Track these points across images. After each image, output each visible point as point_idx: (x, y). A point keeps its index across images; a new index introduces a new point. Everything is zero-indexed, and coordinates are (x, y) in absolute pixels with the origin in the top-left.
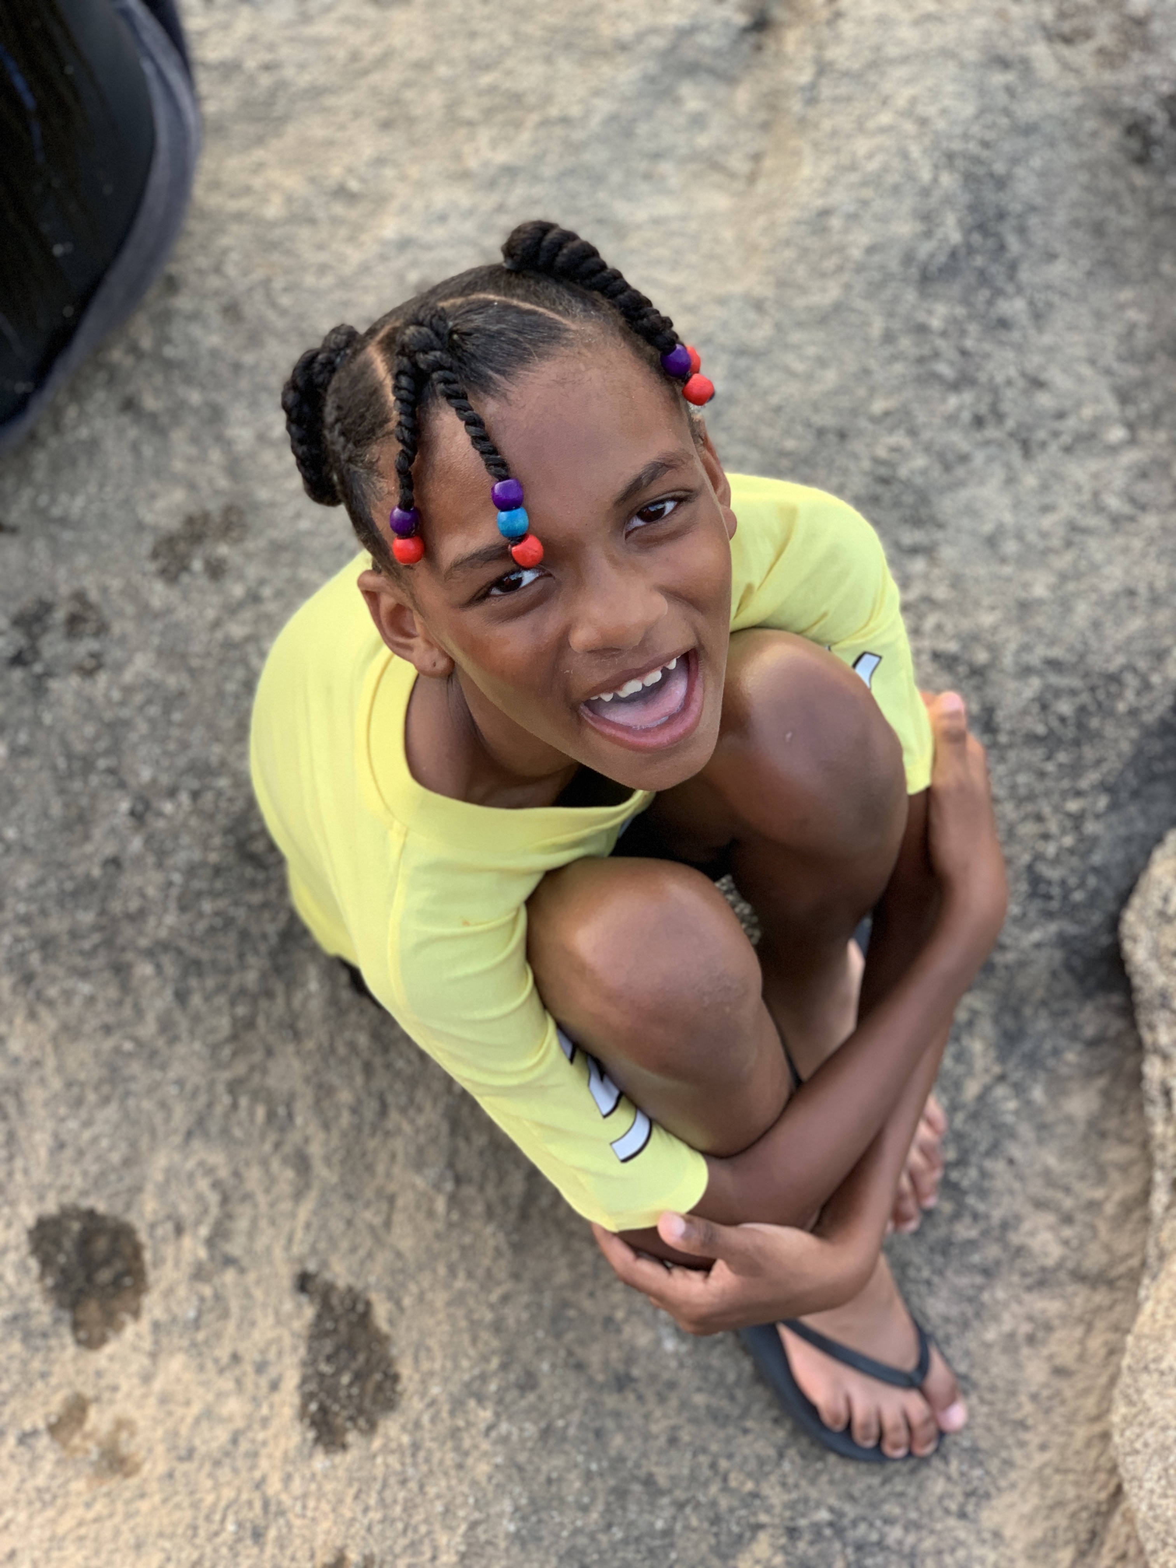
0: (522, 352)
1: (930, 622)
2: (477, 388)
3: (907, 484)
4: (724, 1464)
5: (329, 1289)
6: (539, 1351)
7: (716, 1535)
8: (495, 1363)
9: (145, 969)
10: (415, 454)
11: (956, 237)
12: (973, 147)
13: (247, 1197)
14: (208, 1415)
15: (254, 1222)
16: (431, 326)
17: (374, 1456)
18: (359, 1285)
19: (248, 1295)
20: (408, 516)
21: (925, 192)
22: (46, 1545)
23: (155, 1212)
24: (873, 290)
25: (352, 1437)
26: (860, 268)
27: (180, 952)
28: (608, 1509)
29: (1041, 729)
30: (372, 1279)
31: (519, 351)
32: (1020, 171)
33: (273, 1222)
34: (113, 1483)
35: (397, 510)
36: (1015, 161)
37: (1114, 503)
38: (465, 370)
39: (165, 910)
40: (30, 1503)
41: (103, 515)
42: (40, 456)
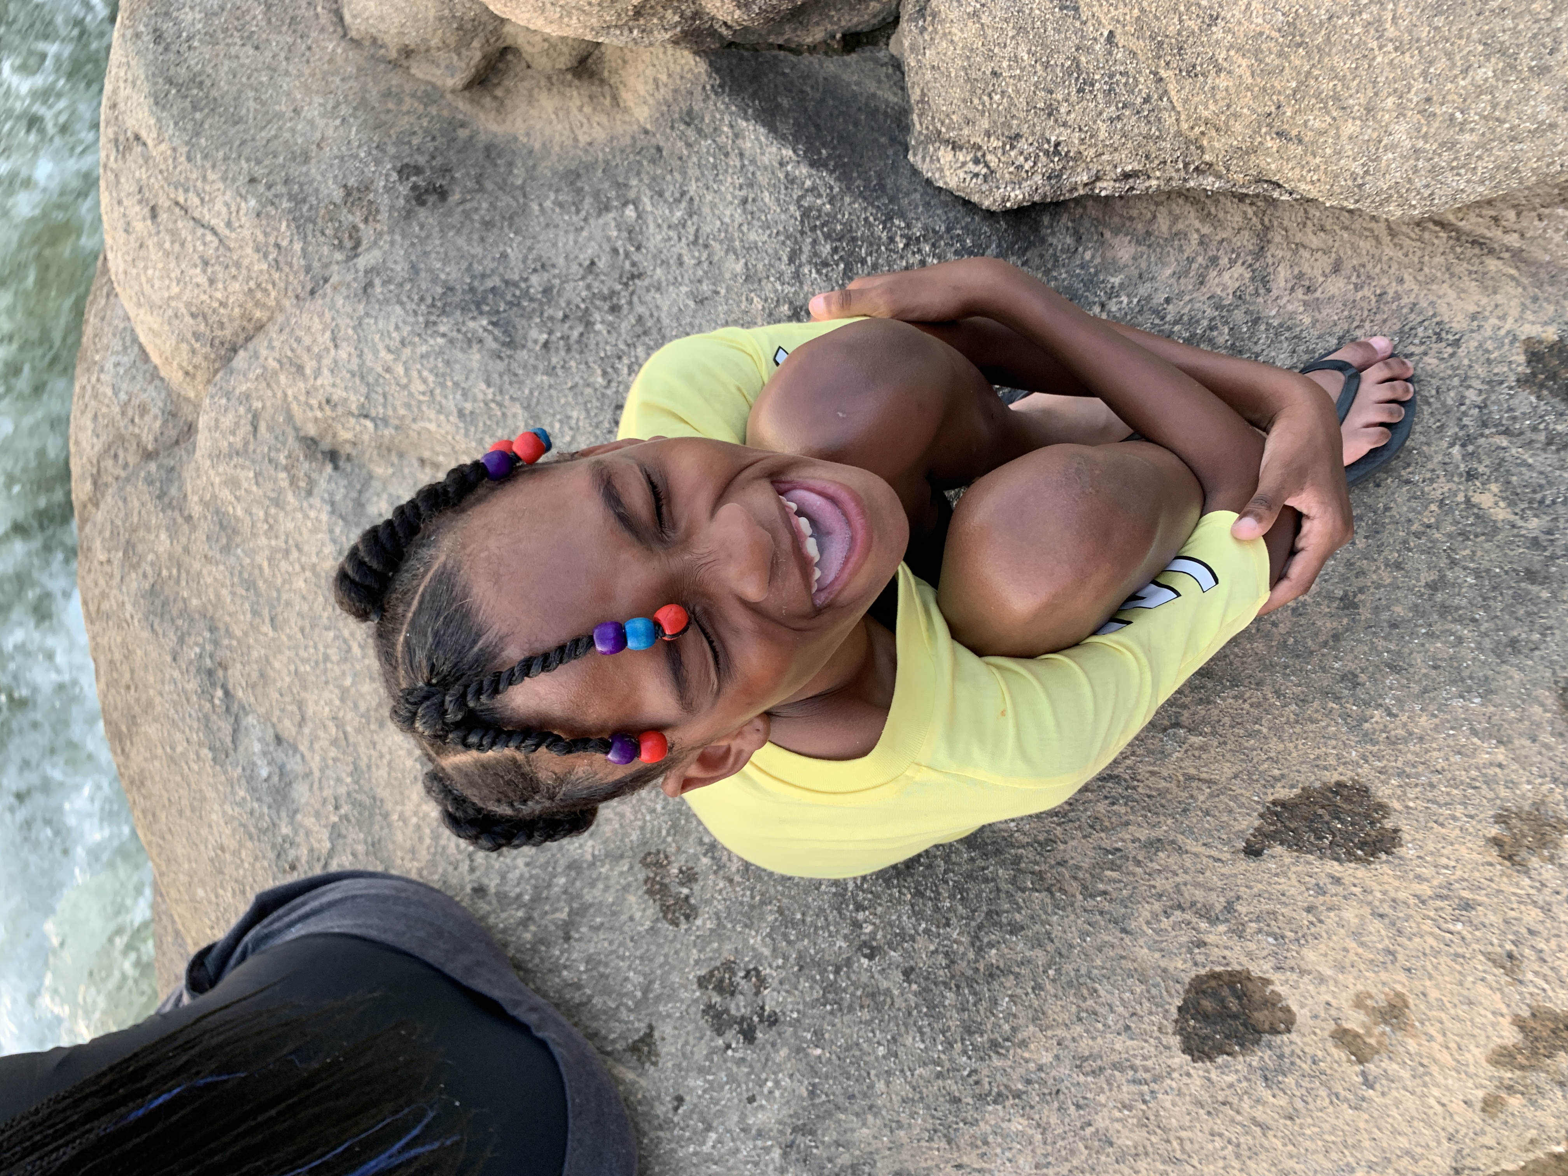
4: (1415, 527)
5: (1260, 833)
6: (1324, 669)
7: (1476, 536)
8: (1333, 705)
9: (993, 955)
10: (552, 735)
11: (484, 322)
12: (423, 309)
13: (1178, 890)
14: (1356, 935)
15: (1197, 885)
17: (1407, 807)
18: (1260, 809)
19: (1258, 896)
21: (451, 342)
22: (1463, 1076)
23: (1185, 961)
24: (517, 381)
25: (1389, 824)
26: (501, 390)
27: (980, 927)
28: (1460, 620)
29: (841, 267)
30: (1255, 798)
33: (1200, 871)
34: (1412, 1016)
37: (678, 214)
39: (947, 936)
40: (1425, 1085)
41: (641, 958)
42: (598, 1001)
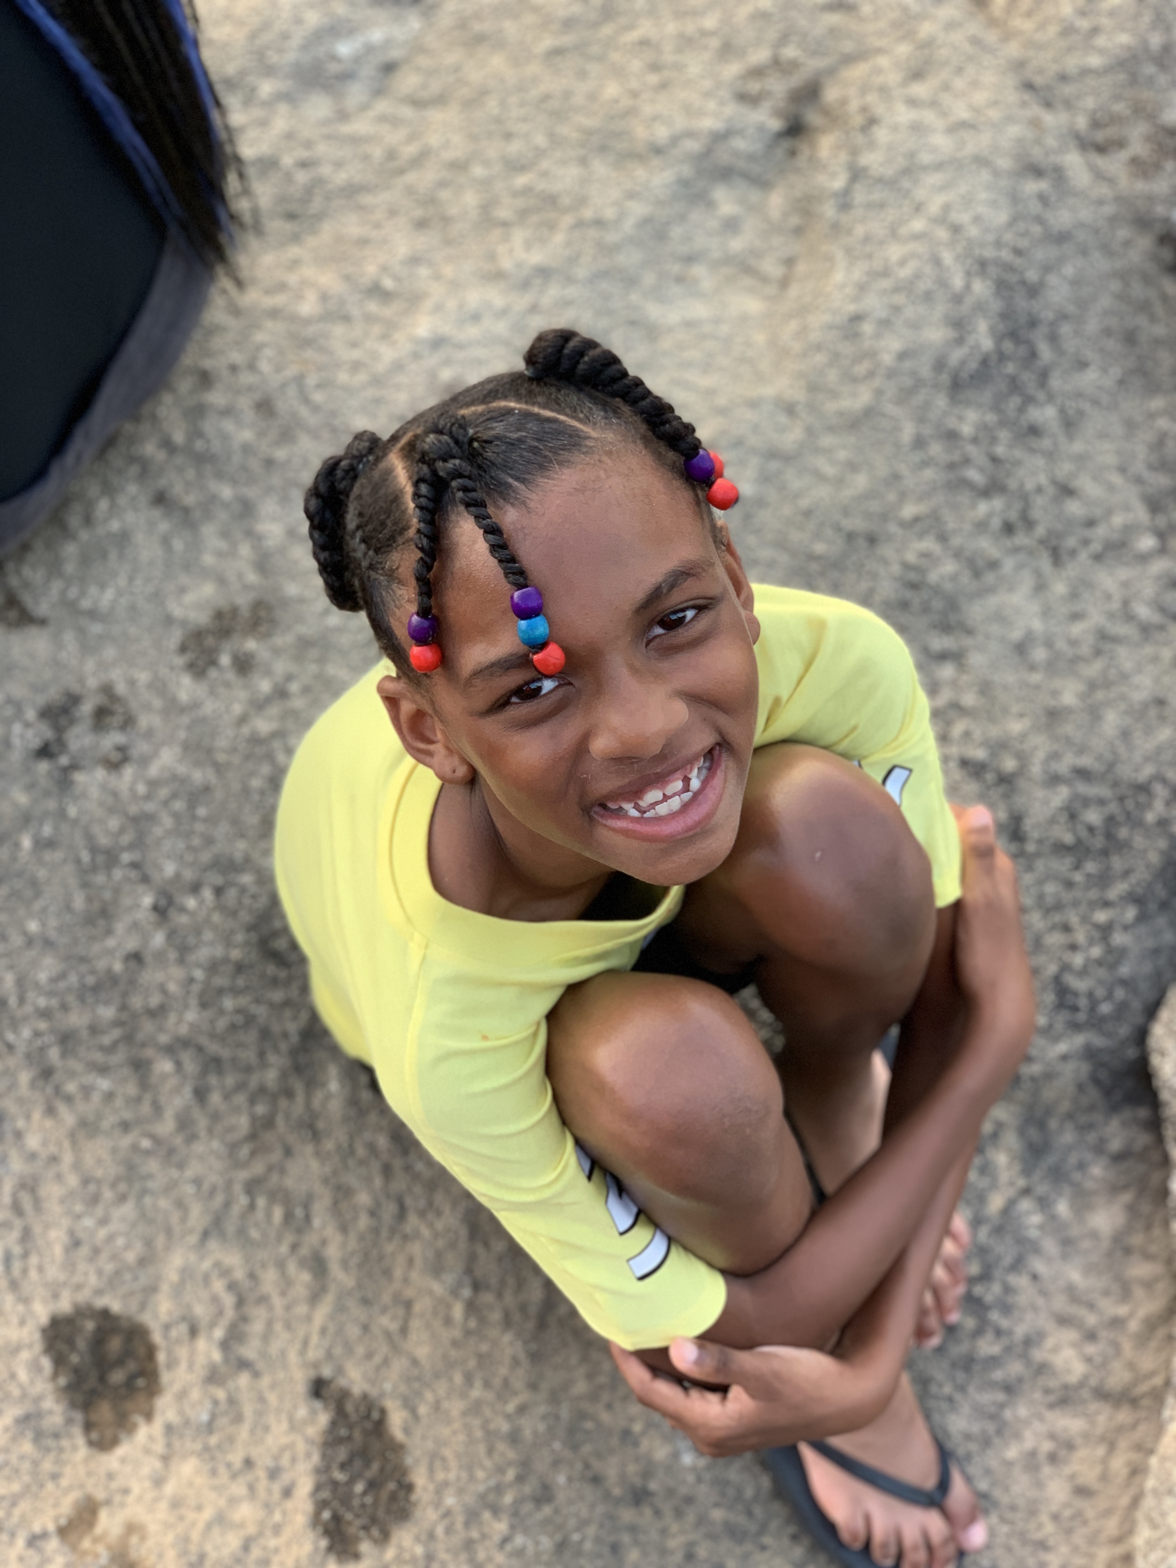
0: (543, 459)
1: (958, 728)
2: (496, 495)
3: (937, 590)
5: (343, 1396)
6: (556, 1463)
8: (511, 1474)
9: (165, 1066)
10: (434, 560)
11: (987, 344)
12: (1005, 255)
13: (263, 1300)
14: (221, 1520)
15: (270, 1324)
16: (451, 434)
18: (374, 1392)
19: (262, 1399)
20: (426, 624)
21: (957, 299)
23: (169, 1313)
24: (904, 396)
25: (365, 1547)
26: (891, 374)
27: (200, 1049)
29: (1068, 838)
30: (388, 1386)
31: (540, 459)
32: (1053, 279)
33: (288, 1326)
35: (415, 619)
36: (1047, 269)
37: (1143, 612)
38: (485, 477)
39: (186, 1007)
41: (133, 608)
42: (70, 550)
